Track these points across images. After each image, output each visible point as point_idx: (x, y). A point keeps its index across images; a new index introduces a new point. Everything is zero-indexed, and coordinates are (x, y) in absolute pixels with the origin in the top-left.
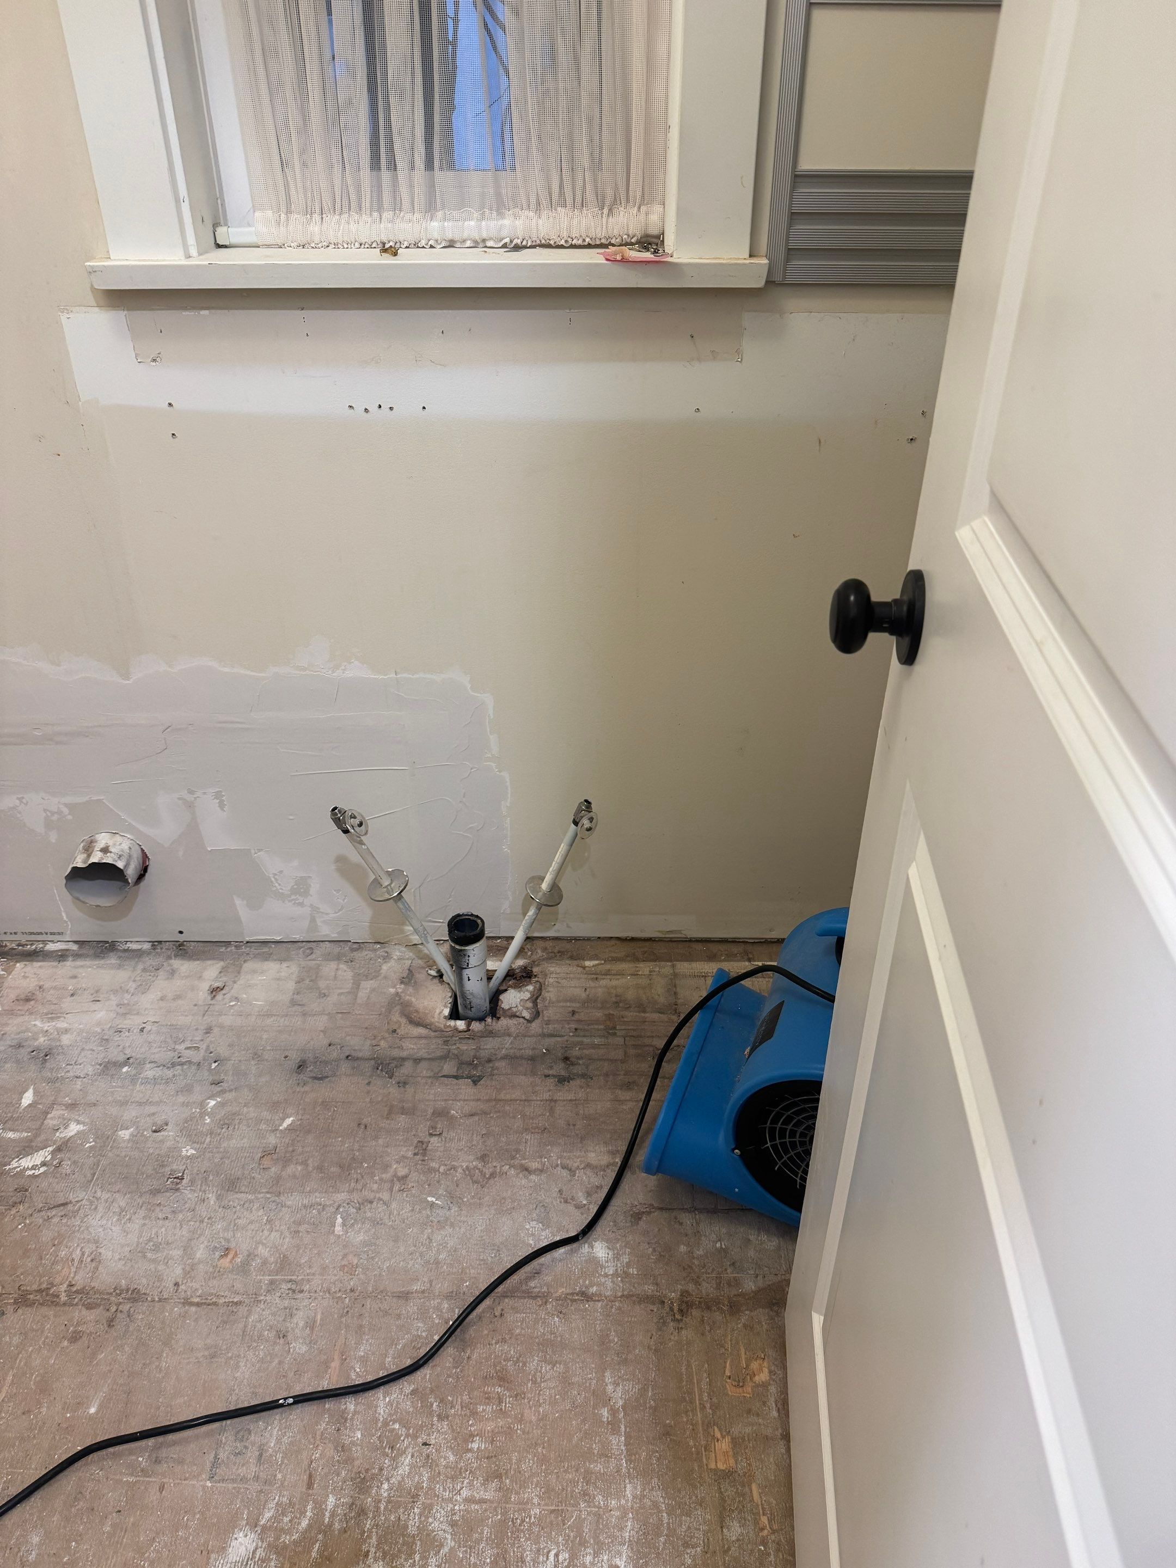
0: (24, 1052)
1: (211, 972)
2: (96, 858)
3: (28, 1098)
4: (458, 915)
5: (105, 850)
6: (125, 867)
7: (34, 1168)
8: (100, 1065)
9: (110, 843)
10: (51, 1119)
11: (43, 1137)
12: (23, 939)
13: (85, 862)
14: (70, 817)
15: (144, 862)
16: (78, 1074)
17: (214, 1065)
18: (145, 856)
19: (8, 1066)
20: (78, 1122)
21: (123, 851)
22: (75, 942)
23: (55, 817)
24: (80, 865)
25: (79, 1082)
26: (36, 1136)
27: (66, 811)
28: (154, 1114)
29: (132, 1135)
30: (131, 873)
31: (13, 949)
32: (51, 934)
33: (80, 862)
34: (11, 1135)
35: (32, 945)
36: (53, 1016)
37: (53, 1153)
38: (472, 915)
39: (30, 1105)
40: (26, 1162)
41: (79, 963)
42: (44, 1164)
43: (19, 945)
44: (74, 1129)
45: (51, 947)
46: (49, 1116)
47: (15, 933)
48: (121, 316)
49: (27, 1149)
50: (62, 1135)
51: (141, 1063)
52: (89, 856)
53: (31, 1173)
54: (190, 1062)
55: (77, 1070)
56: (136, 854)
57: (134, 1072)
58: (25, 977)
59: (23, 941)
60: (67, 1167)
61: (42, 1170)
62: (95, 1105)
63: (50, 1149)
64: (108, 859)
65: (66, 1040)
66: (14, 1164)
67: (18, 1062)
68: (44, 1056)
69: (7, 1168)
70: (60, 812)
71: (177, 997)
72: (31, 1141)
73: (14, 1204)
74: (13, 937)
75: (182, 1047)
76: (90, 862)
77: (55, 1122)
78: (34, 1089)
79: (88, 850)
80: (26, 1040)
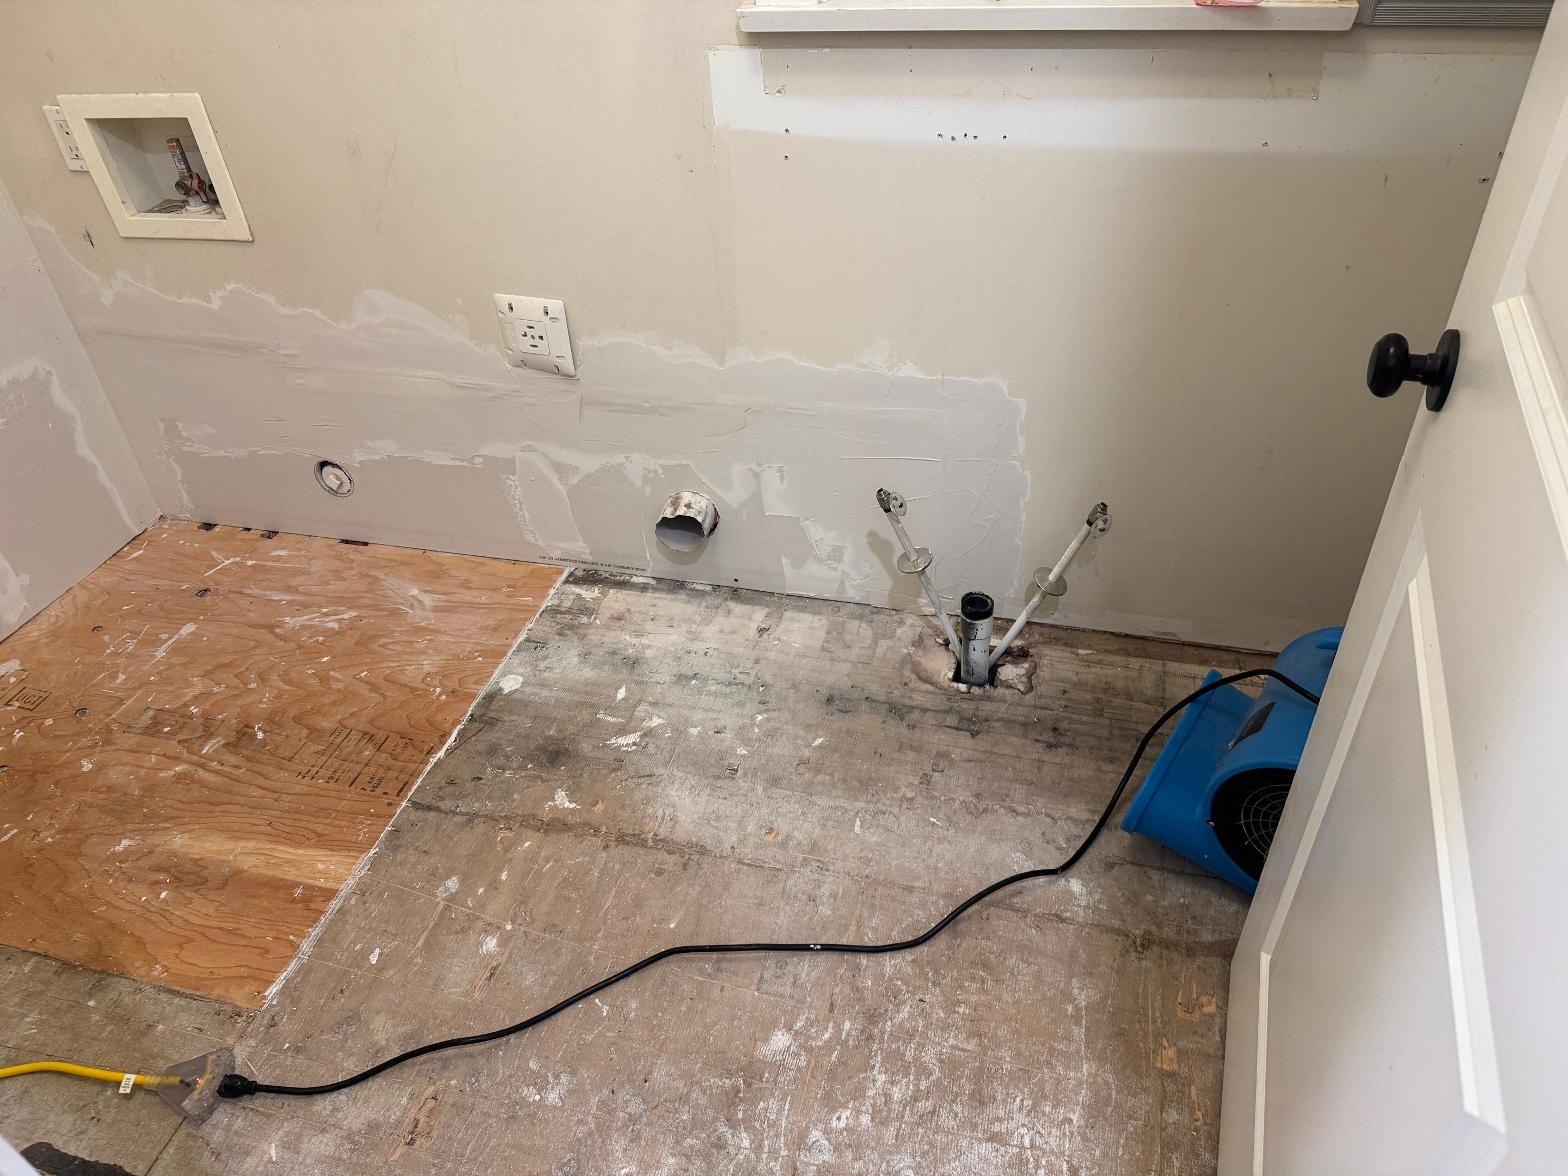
0: (617, 659)
1: (759, 615)
2: (682, 511)
3: (622, 693)
4: (971, 594)
5: (688, 506)
6: (703, 521)
7: (627, 745)
8: (675, 676)
9: (692, 501)
10: (640, 711)
11: (633, 724)
12: (615, 570)
13: (673, 514)
14: (663, 476)
15: (715, 519)
16: (658, 680)
17: (761, 689)
18: (717, 515)
19: (607, 667)
20: (659, 717)
21: (701, 508)
22: (654, 578)
23: (651, 475)
24: (669, 516)
25: (659, 686)
26: (628, 722)
27: (660, 471)
28: (715, 719)
29: (699, 732)
30: (706, 526)
31: (606, 578)
32: (636, 569)
33: (668, 514)
34: (610, 719)
35: (621, 576)
36: (639, 634)
37: (641, 737)
38: (983, 595)
39: (623, 699)
40: (622, 741)
41: (657, 595)
42: (634, 744)
43: (611, 575)
44: (656, 721)
45: (635, 580)
46: (637, 709)
47: (609, 566)
48: (757, 52)
49: (622, 731)
50: (647, 725)
51: (705, 679)
52: (676, 509)
53: (625, 749)
54: (743, 684)
55: (657, 678)
56: (711, 512)
57: (700, 685)
58: (616, 601)
59: (614, 573)
60: (651, 749)
61: (634, 748)
62: (671, 706)
63: (639, 733)
64: (691, 514)
65: (649, 653)
66: (613, 741)
67: (613, 665)
68: (633, 663)
69: (608, 743)
70: (655, 472)
71: (733, 632)
72: (625, 726)
73: (614, 770)
74: (608, 569)
75: (737, 671)
76: (677, 514)
77: (642, 714)
78: (626, 687)
79: (675, 503)
80: (619, 649)
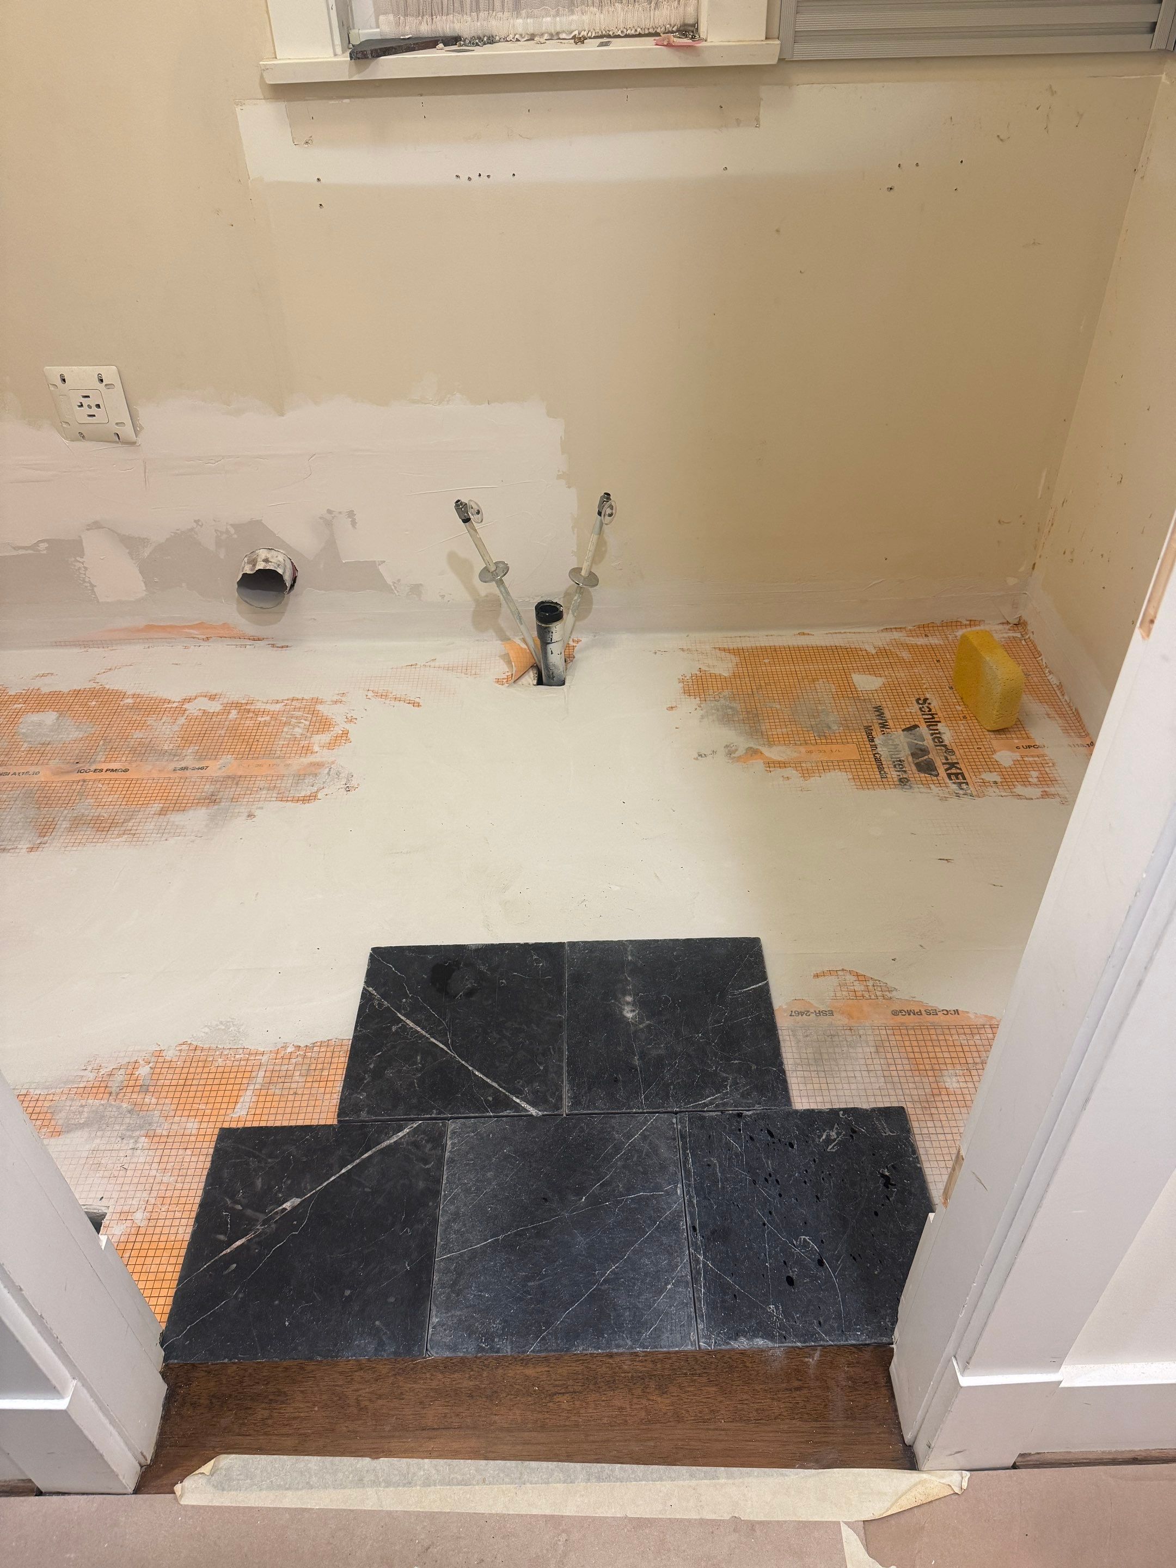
2: (261, 566)
4: (542, 602)
5: (266, 561)
6: (284, 573)
9: (269, 556)
13: (252, 570)
14: (235, 536)
15: (294, 573)
18: (295, 569)
21: (279, 561)
23: (224, 536)
24: (249, 572)
33: (248, 570)
38: (552, 602)
48: (281, 106)
52: (254, 565)
64: (270, 567)
76: (257, 569)
79: (253, 562)
